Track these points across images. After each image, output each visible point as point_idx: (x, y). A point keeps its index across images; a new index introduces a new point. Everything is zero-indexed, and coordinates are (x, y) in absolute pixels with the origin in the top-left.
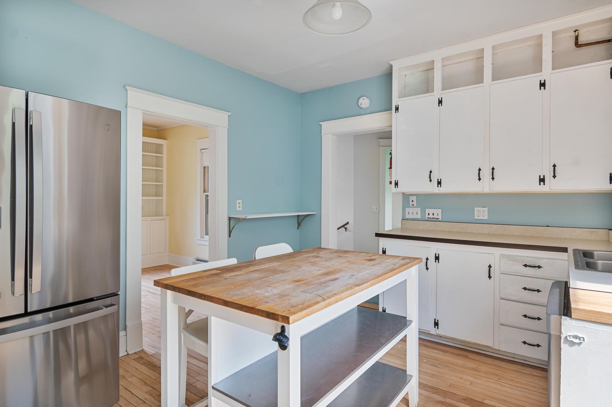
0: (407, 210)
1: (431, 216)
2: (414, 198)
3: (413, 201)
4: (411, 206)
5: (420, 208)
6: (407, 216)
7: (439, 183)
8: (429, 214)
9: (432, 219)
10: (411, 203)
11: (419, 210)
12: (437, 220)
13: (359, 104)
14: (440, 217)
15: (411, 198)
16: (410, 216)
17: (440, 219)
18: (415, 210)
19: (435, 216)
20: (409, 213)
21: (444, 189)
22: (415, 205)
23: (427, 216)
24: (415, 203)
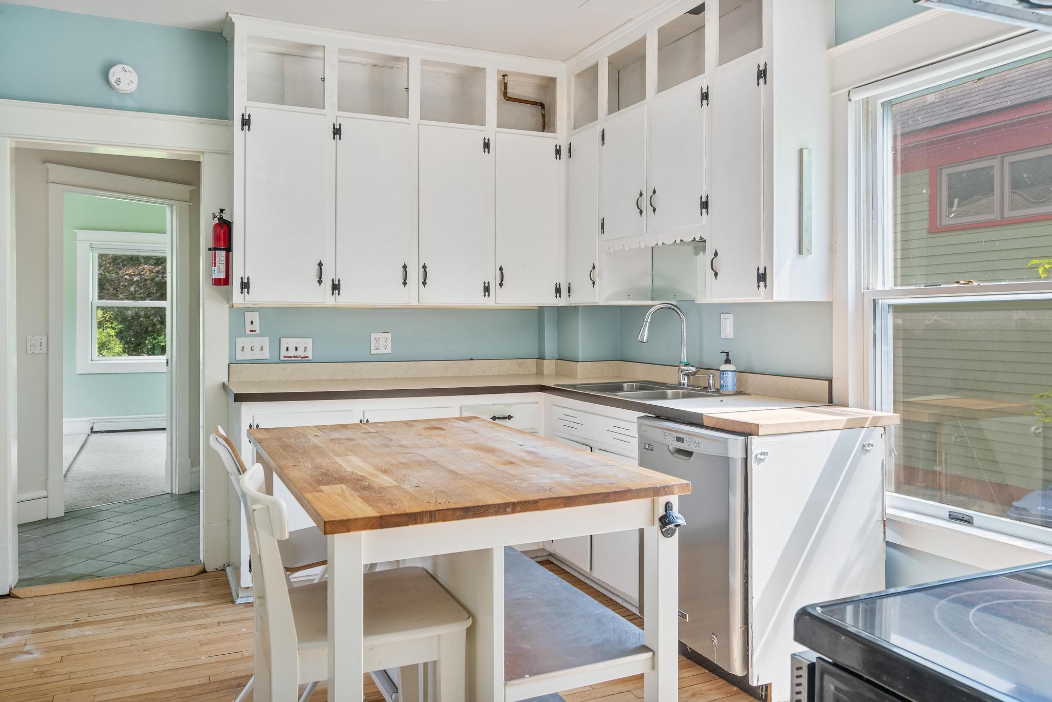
0: (240, 342)
1: (292, 352)
2: (255, 316)
3: (252, 323)
4: (248, 332)
5: (267, 338)
6: (240, 356)
7: (336, 287)
8: (287, 348)
9: (293, 359)
10: (249, 327)
11: (266, 341)
12: (304, 360)
13: (112, 79)
14: (309, 353)
15: (249, 316)
16: (248, 355)
17: (310, 358)
18: (257, 342)
19: (301, 353)
20: (243, 348)
21: (345, 299)
22: (258, 331)
23: (284, 353)
24: (257, 326)
